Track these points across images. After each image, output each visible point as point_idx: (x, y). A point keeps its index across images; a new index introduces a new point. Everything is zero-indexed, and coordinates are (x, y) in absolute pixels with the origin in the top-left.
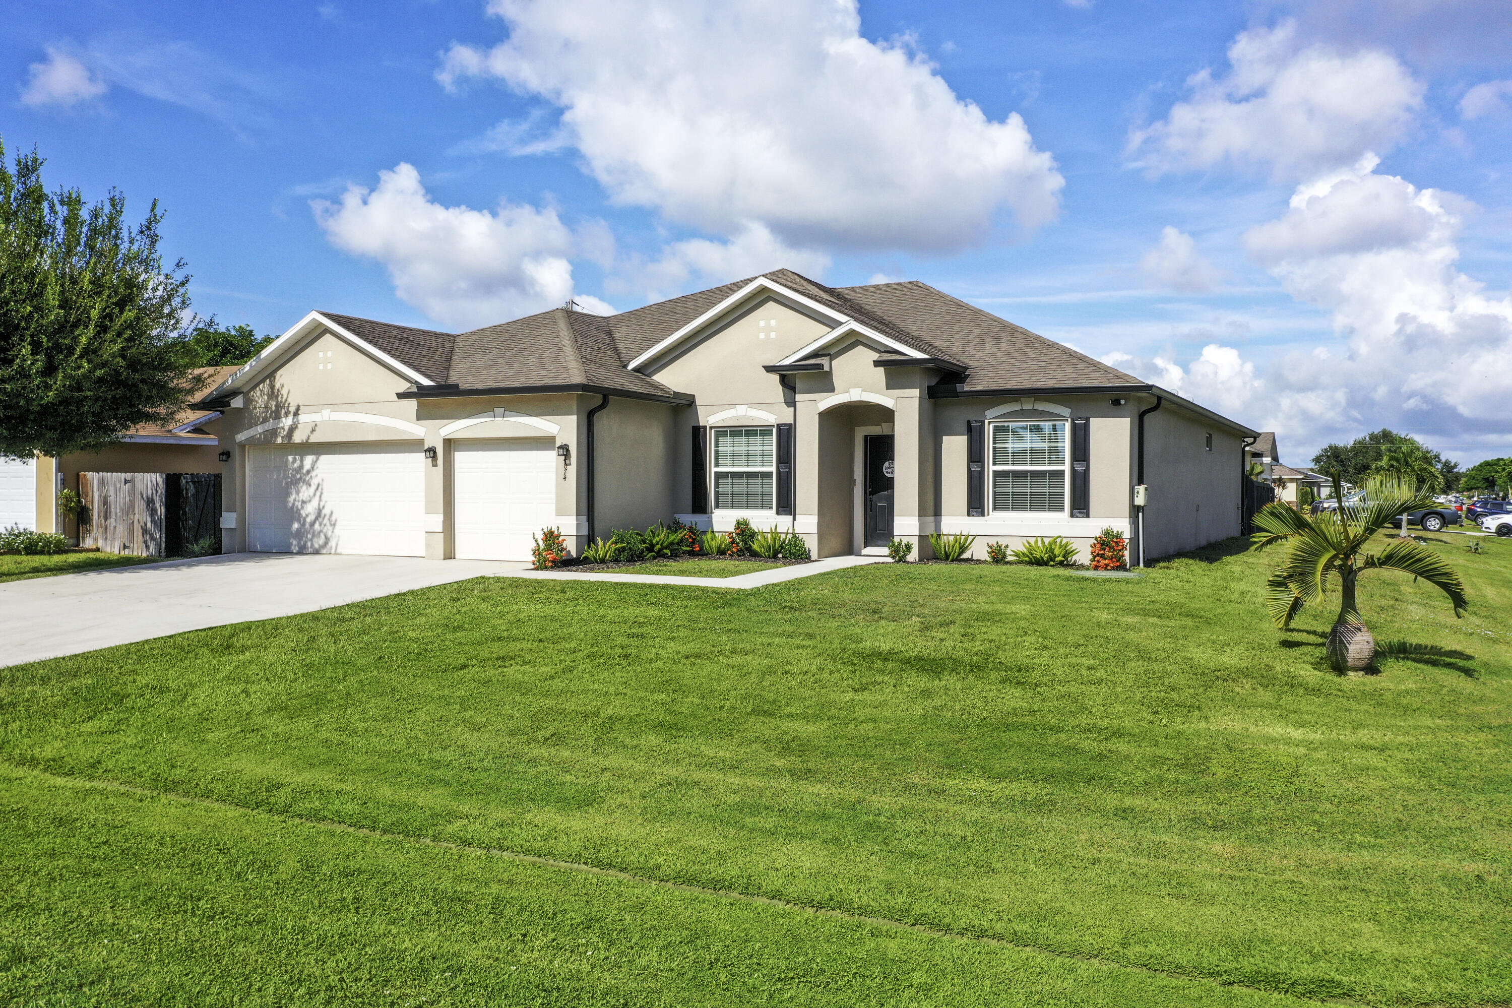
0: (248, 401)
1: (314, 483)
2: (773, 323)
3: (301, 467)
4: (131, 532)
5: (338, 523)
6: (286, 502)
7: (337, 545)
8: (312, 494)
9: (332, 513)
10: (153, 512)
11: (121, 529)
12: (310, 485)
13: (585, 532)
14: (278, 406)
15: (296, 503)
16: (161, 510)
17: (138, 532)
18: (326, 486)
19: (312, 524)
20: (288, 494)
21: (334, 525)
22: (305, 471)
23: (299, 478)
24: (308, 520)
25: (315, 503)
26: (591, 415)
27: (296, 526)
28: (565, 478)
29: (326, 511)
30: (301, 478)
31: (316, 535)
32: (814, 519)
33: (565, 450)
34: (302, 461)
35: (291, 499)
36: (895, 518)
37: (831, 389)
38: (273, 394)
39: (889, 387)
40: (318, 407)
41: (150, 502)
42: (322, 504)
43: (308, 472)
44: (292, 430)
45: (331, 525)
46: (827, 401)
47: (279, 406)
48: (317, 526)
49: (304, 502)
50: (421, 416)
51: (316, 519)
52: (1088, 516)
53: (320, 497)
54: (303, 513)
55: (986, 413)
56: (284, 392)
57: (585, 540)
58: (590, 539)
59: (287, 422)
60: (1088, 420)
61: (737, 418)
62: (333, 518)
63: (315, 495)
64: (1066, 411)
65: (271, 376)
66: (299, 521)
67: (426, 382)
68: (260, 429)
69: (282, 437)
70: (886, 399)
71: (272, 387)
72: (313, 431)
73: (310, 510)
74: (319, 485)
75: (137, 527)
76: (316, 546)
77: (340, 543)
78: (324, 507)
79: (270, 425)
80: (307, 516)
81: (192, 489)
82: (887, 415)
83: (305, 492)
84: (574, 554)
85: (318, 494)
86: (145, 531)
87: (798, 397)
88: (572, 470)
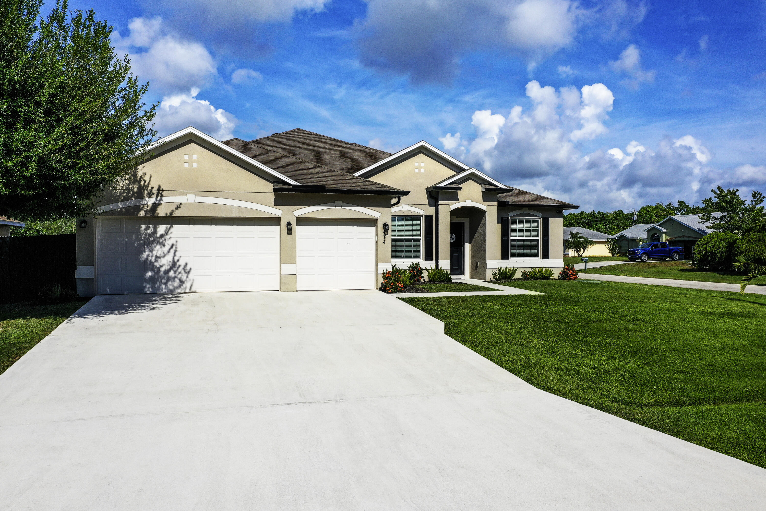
1: (168, 243)
2: (422, 164)
3: (155, 232)
5: (192, 271)
6: (139, 257)
7: (192, 285)
8: (166, 252)
9: (186, 264)
12: (164, 245)
15: (150, 258)
18: (179, 246)
19: (167, 272)
20: (141, 252)
21: (189, 273)
22: (158, 235)
23: (152, 241)
24: (163, 269)
25: (169, 258)
27: (149, 274)
28: (384, 242)
29: (181, 263)
30: (154, 240)
31: (170, 280)
32: (448, 263)
33: (386, 227)
34: (155, 229)
35: (145, 255)
36: (487, 261)
37: (456, 199)
38: (136, 179)
39: (484, 200)
40: (184, 192)
42: (176, 259)
43: (162, 236)
44: (155, 206)
45: (186, 273)
46: (455, 205)
47: (141, 189)
48: (171, 274)
49: (157, 257)
50: (277, 202)
51: (171, 268)
52: (549, 259)
53: (175, 254)
54: (157, 265)
55: (509, 214)
56: (147, 178)
59: (151, 201)
60: (548, 218)
61: (403, 211)
62: (188, 268)
63: (169, 252)
64: (540, 215)
65: (133, 167)
66: (152, 270)
67: (293, 182)
68: (120, 205)
69: (146, 212)
70: (483, 206)
71: (134, 175)
72: (178, 207)
73: (164, 263)
74: (173, 245)
76: (171, 287)
77: (194, 285)
78: (178, 260)
79: (133, 202)
80: (161, 266)
82: (482, 213)
83: (159, 250)
85: (172, 251)
87: (440, 202)
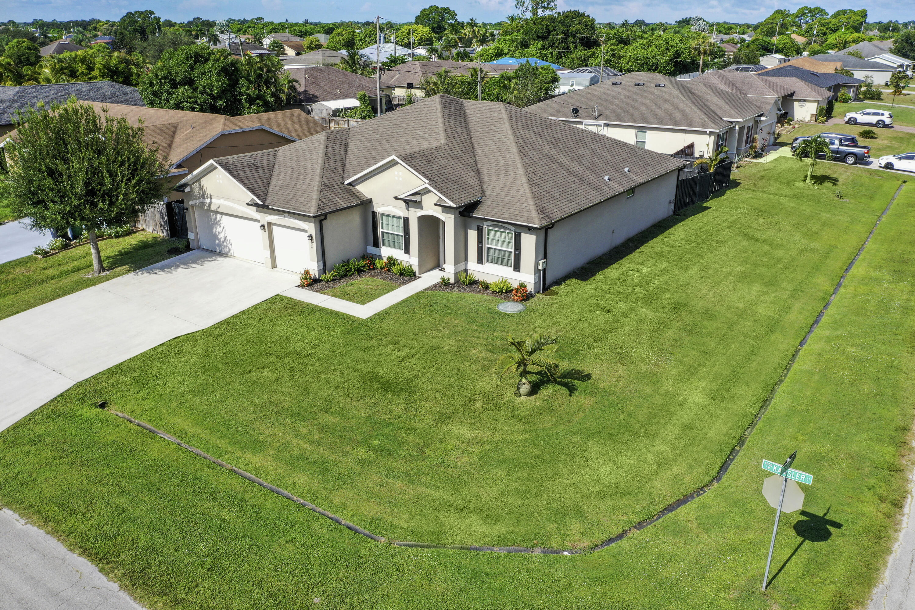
0: (192, 189)
1: (222, 225)
2: (400, 174)
3: (216, 218)
4: (156, 224)
5: (233, 244)
6: (212, 232)
8: (221, 230)
9: (230, 240)
10: (163, 218)
11: (151, 222)
12: (220, 226)
13: (322, 267)
14: (203, 193)
15: (216, 233)
16: (166, 218)
17: (159, 225)
18: (226, 228)
19: (223, 242)
20: (213, 228)
21: (231, 244)
23: (216, 223)
24: (222, 240)
25: (223, 234)
26: (321, 222)
27: (217, 241)
28: (312, 247)
29: (228, 238)
31: (225, 247)
32: (417, 259)
33: (311, 237)
34: (216, 216)
35: (214, 230)
36: (446, 265)
37: (422, 208)
38: (201, 188)
39: (443, 213)
40: (219, 198)
41: (161, 213)
42: (226, 235)
43: (219, 222)
44: (210, 204)
46: (420, 213)
48: (225, 243)
49: (219, 233)
50: (257, 213)
52: (520, 272)
53: (225, 232)
54: (219, 237)
55: (484, 225)
56: (205, 188)
57: (322, 271)
58: (324, 271)
59: (208, 201)
60: (520, 233)
61: (389, 211)
62: (231, 242)
63: (223, 230)
64: (513, 230)
65: (199, 180)
67: (260, 202)
68: (198, 201)
69: (207, 206)
70: (441, 216)
71: (200, 185)
72: (218, 206)
73: (222, 236)
74: (223, 227)
75: (158, 223)
76: (226, 253)
77: (234, 253)
79: (201, 200)
80: (221, 238)
81: (177, 210)
82: (442, 223)
83: (219, 229)
84: (317, 277)
86: (161, 225)
87: (410, 209)
88: (314, 245)
